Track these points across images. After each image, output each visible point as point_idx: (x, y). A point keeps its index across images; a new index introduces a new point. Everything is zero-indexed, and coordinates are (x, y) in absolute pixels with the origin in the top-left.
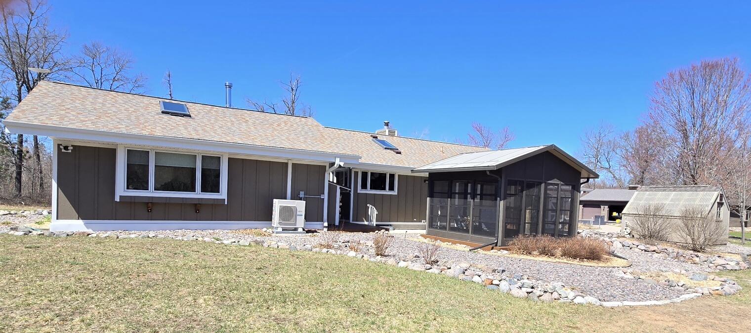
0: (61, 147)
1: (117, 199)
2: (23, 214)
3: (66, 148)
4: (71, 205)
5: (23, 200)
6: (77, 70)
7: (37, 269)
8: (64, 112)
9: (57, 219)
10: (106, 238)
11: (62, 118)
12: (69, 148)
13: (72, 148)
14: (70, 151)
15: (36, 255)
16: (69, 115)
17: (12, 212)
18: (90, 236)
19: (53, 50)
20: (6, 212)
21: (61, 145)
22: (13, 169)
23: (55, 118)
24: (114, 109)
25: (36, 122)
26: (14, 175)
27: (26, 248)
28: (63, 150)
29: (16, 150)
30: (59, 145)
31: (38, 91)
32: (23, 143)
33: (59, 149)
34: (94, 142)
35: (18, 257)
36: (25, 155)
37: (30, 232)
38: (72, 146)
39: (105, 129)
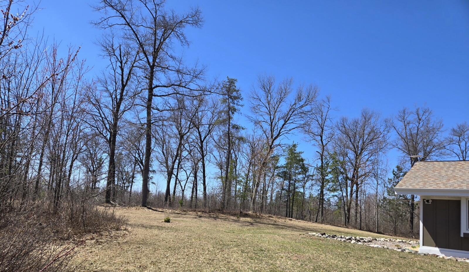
0: (425, 201)
1: (462, 235)
2: (409, 242)
3: (428, 201)
4: (431, 238)
5: (414, 235)
6: (448, 147)
7: (400, 267)
8: (426, 179)
9: (423, 245)
10: (448, 259)
11: (425, 183)
12: (430, 201)
13: (431, 201)
14: (430, 203)
15: (402, 261)
16: (429, 181)
17: (404, 241)
18: (438, 257)
19: (432, 137)
20: (401, 241)
21: (425, 199)
22: (408, 215)
23: (421, 184)
24: (461, 173)
25: (410, 187)
26: (409, 219)
27: (399, 257)
28: (426, 203)
29: (410, 203)
30: (424, 200)
31: (414, 168)
32: (414, 199)
33: (424, 202)
34: (445, 197)
35: (394, 261)
36: (416, 206)
37: (405, 250)
38: (432, 200)
39: (451, 188)
